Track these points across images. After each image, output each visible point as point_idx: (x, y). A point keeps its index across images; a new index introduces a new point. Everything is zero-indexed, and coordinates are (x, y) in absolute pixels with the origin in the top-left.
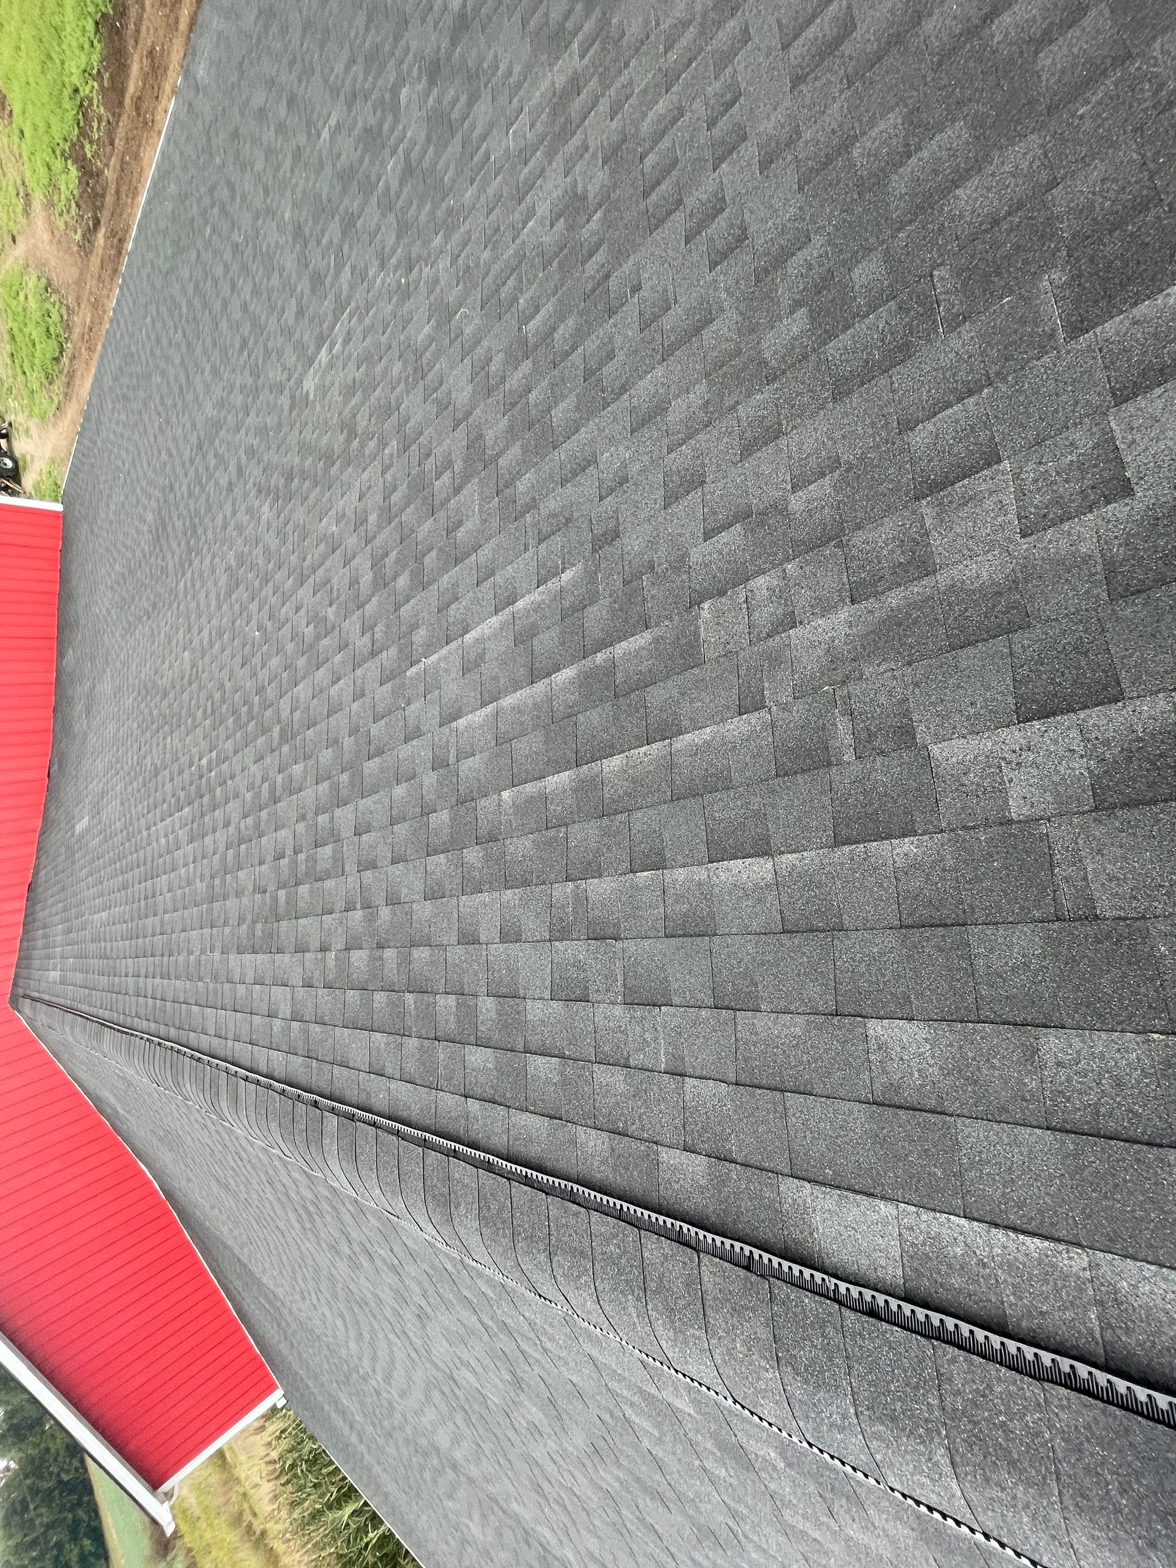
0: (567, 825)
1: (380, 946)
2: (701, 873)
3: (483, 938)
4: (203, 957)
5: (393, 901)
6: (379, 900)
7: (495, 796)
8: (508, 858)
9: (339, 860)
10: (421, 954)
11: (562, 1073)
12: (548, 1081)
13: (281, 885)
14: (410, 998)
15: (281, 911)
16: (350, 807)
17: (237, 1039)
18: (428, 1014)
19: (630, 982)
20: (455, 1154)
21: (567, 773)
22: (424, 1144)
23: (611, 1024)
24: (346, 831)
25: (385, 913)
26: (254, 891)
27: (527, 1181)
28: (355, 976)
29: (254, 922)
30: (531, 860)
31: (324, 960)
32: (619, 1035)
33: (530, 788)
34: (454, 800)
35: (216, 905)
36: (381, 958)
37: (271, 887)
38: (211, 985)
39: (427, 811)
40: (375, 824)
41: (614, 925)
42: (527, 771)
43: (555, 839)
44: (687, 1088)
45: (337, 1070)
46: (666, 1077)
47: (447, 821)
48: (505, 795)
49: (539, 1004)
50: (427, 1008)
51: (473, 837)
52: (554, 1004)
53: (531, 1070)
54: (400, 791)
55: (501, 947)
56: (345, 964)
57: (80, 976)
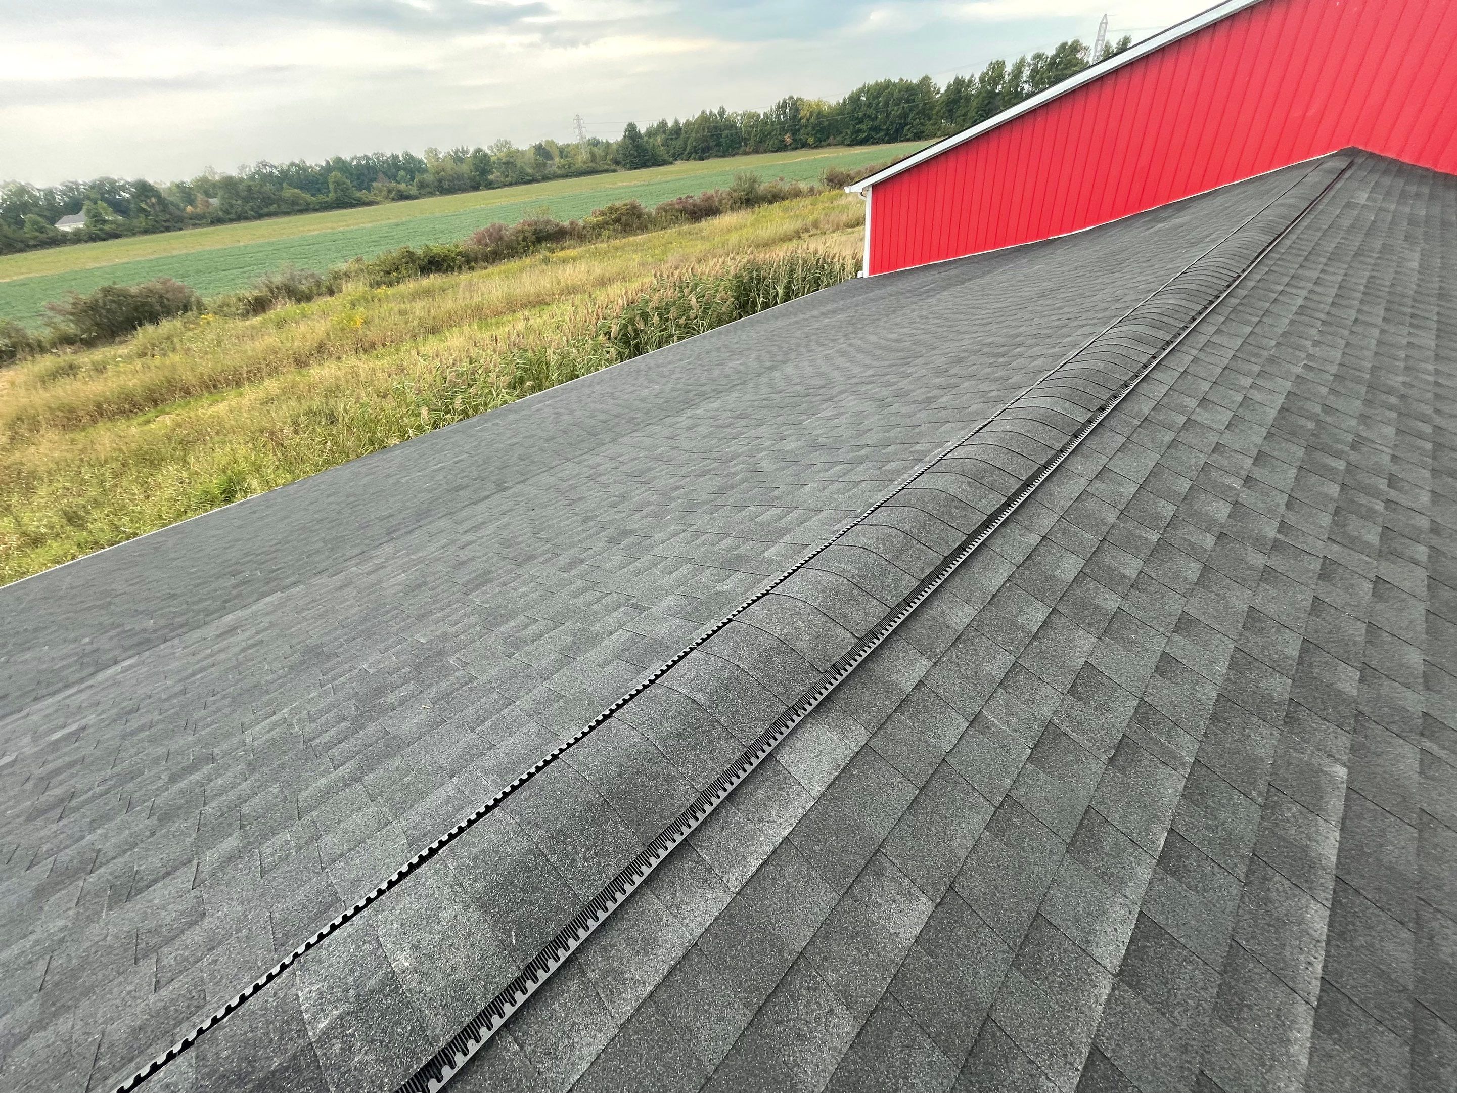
0: (1264, 807)
1: (1221, 536)
2: (1135, 892)
3: (1176, 637)
4: (1303, 355)
5: (1268, 574)
6: (1275, 561)
7: (1345, 758)
8: (1255, 720)
9: (1353, 543)
10: (1193, 570)
11: (1021, 628)
12: (1021, 611)
13: (1351, 468)
14: (1154, 537)
15: (1319, 456)
16: (1423, 592)
17: (1196, 360)
18: (1130, 544)
19: (1064, 741)
20: (1007, 504)
21: (1334, 859)
22: (1027, 484)
23: (1038, 697)
24: (1388, 570)
25: (1258, 560)
26: (1359, 436)
27: (962, 548)
28: (1203, 497)
29: (1318, 422)
30: (1239, 740)
31: (1236, 474)
32: (1027, 697)
33: (1335, 804)
34: (1366, 710)
35: (1363, 390)
36: (1208, 530)
37: (1354, 456)
38: (1265, 354)
39: (1368, 674)
40: (1379, 606)
41: (1124, 768)
42: (1360, 816)
43: (1254, 784)
44: (961, 719)
45: (1121, 440)
46: (978, 709)
47: (1340, 686)
48: (1341, 772)
49: (1087, 647)
50: (1137, 548)
51: (1302, 701)
52: (1081, 661)
53: (1038, 604)
54: (1415, 658)
55: (1159, 650)
56: (1223, 493)
57: (1346, 223)
